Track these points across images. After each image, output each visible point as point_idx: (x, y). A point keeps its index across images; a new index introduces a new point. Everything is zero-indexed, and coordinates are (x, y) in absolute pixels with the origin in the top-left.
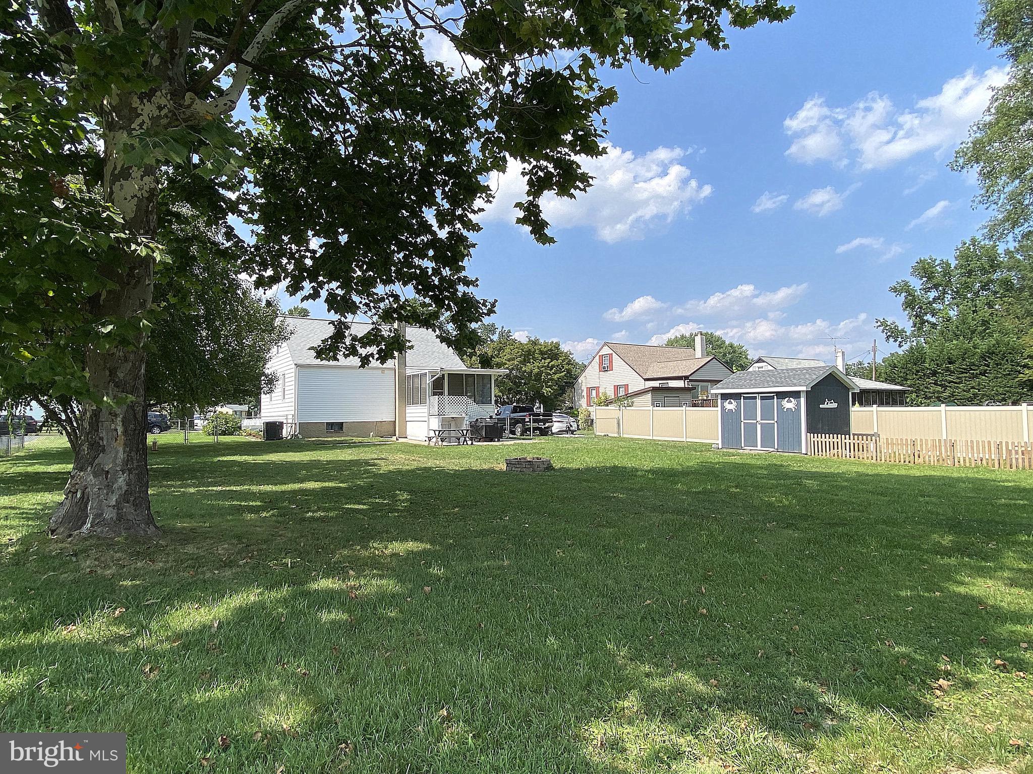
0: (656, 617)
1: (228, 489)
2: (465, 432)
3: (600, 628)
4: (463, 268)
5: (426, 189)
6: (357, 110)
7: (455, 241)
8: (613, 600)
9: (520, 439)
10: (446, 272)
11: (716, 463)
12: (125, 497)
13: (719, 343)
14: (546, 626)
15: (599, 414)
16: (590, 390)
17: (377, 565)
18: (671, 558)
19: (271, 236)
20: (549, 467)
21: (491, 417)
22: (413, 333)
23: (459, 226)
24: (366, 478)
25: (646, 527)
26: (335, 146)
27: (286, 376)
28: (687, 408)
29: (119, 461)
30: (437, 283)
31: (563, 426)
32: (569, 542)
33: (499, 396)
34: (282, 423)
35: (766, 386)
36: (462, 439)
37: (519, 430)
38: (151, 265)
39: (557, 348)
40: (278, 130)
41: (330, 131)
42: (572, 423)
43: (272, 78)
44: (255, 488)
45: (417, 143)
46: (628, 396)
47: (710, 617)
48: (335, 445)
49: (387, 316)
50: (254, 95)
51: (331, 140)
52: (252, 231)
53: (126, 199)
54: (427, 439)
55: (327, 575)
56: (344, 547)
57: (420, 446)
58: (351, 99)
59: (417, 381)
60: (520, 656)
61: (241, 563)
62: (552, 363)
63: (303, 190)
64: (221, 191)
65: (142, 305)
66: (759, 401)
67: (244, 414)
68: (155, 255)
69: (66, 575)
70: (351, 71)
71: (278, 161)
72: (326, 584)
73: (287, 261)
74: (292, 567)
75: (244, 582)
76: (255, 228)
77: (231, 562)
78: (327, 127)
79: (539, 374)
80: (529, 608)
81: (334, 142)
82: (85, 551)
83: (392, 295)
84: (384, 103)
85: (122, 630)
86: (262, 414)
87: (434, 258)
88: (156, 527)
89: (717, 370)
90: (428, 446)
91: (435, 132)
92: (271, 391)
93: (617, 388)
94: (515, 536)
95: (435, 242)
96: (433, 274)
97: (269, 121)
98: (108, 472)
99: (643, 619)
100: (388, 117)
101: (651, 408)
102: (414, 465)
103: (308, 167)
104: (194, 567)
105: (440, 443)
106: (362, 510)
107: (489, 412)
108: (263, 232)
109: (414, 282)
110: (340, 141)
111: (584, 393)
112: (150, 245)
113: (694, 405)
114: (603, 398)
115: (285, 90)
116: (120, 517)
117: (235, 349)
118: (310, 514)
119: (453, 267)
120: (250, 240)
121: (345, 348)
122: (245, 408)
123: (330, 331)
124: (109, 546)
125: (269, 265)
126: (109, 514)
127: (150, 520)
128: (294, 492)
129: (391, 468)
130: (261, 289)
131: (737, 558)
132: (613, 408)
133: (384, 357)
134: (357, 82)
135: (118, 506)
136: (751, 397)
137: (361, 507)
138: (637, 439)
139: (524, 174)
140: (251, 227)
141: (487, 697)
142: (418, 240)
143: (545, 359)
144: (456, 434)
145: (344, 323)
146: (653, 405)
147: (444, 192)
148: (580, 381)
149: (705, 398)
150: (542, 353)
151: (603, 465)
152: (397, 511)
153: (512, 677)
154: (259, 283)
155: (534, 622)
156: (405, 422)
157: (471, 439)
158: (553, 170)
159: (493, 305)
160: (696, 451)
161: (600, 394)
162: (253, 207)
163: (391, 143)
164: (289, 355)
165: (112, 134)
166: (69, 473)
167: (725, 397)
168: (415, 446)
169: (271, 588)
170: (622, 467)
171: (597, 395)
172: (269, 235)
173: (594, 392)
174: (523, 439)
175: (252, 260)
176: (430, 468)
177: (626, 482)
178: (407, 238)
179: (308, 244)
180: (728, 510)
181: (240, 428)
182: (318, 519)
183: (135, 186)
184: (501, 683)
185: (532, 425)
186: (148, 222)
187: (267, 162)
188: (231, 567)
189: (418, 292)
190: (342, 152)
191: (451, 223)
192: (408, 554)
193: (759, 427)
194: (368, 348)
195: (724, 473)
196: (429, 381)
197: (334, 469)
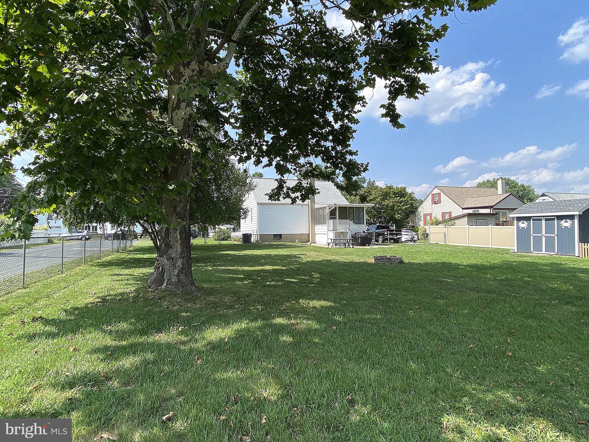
0: (477, 355)
1: (227, 268)
2: (349, 240)
3: (441, 359)
4: (349, 145)
5: (328, 102)
6: (289, 61)
7: (344, 130)
8: (448, 343)
9: (382, 245)
10: (339, 148)
11: (514, 262)
12: (181, 271)
13: (514, 184)
14: (406, 355)
15: (431, 230)
16: (425, 215)
17: (305, 312)
18: (485, 320)
19: (246, 135)
20: (401, 262)
21: (364, 232)
22: (319, 184)
23: (346, 121)
24: (295, 265)
25: (467, 300)
26: (278, 82)
27: (253, 210)
28: (493, 227)
29: (178, 253)
30: (334, 155)
31: (409, 237)
32: (417, 307)
33: (368, 220)
34: (251, 234)
35: (549, 211)
36: (347, 244)
37: (380, 239)
38: (191, 153)
39: (405, 191)
40: (249, 76)
41: (276, 74)
42: (414, 236)
43: (245, 49)
44: (240, 268)
45: (323, 76)
46: (451, 219)
47: (514, 358)
48: (277, 247)
49: (306, 175)
50: (237, 59)
51: (276, 79)
52: (237, 133)
53: (179, 120)
54: (327, 244)
55: (280, 316)
56: (287, 301)
57: (323, 248)
58: (286, 55)
59: (321, 211)
60: (392, 371)
61: (236, 307)
62: (401, 199)
63: (262, 109)
64: (222, 113)
65: (188, 174)
66: (543, 222)
67: (231, 229)
68: (192, 148)
69: (156, 309)
70: (286, 39)
71: (249, 94)
72: (279, 320)
73: (254, 148)
74: (262, 311)
75: (239, 316)
76: (238, 131)
77: (231, 306)
78: (274, 73)
79: (393, 206)
80: (395, 343)
81: (278, 80)
82: (164, 297)
83: (309, 163)
84: (304, 54)
85: (183, 338)
86: (241, 230)
87: (333, 141)
88: (196, 287)
89: (514, 202)
90: (328, 248)
91: (333, 67)
92: (245, 218)
93: (443, 214)
94: (383, 301)
95: (333, 132)
96: (332, 150)
97: (244, 72)
98: (173, 258)
99: (468, 356)
100: (306, 62)
101: (467, 226)
102: (320, 259)
103: (264, 96)
104: (214, 308)
105: (335, 246)
106: (295, 282)
107: (362, 229)
108: (242, 133)
109: (321, 155)
110: (281, 79)
111: (422, 218)
112: (191, 143)
113: (497, 225)
114: (434, 220)
115: (252, 55)
116: (179, 281)
117: (228, 196)
118: (268, 283)
119: (344, 145)
120: (235, 138)
121: (284, 194)
122: (232, 226)
123: (276, 185)
124: (175, 295)
125: (245, 150)
126: (174, 279)
127: (192, 283)
128: (259, 271)
129: (309, 259)
130: (241, 164)
131: (530, 322)
132: (442, 226)
133: (304, 198)
134: (290, 45)
135: (178, 275)
136: (538, 219)
137: (294, 280)
138: (457, 246)
139: (386, 87)
140: (236, 130)
141: (374, 392)
142: (323, 131)
143: (397, 197)
144: (344, 241)
145: (283, 180)
146: (468, 224)
147: (338, 102)
148: (419, 210)
149: (505, 220)
150: (394, 193)
151: (436, 261)
152: (314, 283)
153: (388, 382)
154: (240, 161)
155: (398, 352)
156: (314, 234)
157: (353, 244)
158: (404, 83)
159: (367, 166)
160: (499, 254)
161: (433, 218)
162: (237, 120)
163: (308, 77)
164: (254, 198)
165: (171, 87)
166: (156, 259)
167: (519, 219)
168: (321, 248)
169: (252, 321)
170: (449, 263)
171: (431, 219)
172: (245, 134)
173: (428, 217)
174: (384, 245)
175: (236, 148)
176: (330, 260)
177: (452, 272)
178: (317, 130)
179: (264, 138)
180: (524, 292)
181: (230, 236)
182: (272, 286)
183: (183, 113)
184: (382, 385)
185: (389, 237)
186: (189, 131)
187: (243, 95)
188: (232, 308)
189: (323, 160)
190: (282, 85)
191: (342, 120)
192: (322, 308)
193: (544, 238)
194: (296, 193)
195: (519, 268)
196: (328, 211)
197: (278, 259)
